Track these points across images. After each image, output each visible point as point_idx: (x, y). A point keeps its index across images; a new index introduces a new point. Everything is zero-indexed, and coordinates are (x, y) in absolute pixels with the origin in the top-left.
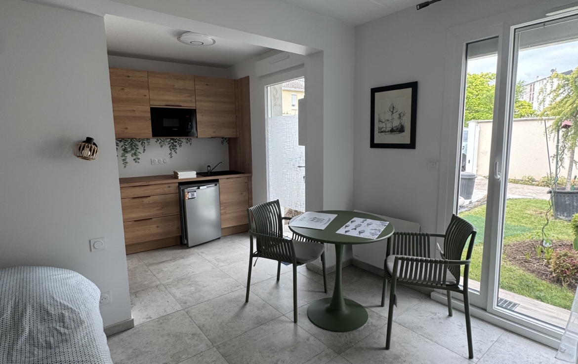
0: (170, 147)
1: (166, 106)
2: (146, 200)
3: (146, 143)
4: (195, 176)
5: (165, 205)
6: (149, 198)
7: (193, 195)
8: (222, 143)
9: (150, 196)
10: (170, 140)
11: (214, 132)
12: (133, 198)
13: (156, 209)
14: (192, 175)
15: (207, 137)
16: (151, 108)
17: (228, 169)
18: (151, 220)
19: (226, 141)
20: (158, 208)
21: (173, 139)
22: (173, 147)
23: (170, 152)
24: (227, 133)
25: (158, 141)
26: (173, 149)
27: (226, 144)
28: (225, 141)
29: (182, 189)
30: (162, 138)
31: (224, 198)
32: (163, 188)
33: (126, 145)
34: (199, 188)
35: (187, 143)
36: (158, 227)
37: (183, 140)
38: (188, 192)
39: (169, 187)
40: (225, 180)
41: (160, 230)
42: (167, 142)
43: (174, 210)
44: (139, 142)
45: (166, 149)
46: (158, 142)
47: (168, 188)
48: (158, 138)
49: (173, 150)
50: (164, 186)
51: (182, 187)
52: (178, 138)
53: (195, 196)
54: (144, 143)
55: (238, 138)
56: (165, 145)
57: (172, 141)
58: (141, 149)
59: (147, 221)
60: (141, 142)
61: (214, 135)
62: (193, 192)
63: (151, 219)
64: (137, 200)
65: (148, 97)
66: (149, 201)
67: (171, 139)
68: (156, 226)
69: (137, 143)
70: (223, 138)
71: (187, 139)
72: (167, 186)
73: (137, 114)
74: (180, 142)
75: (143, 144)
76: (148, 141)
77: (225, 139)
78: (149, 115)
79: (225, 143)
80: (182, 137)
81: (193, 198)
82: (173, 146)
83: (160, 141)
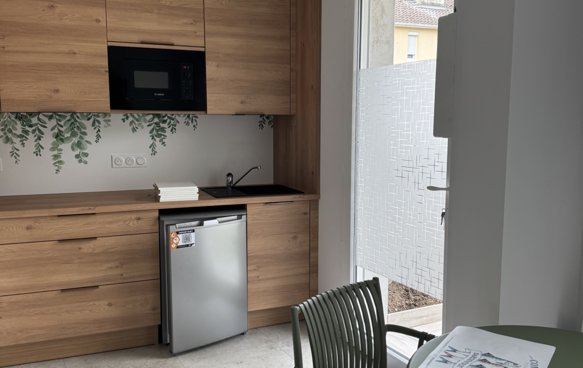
0: (151, 132)
1: (142, 43)
2: (87, 247)
3: (103, 123)
4: (195, 197)
5: (127, 257)
6: (93, 242)
7: (188, 239)
8: (261, 126)
9: (95, 238)
10: (151, 116)
11: (242, 103)
12: (61, 241)
13: (109, 265)
14: (188, 194)
15: (226, 112)
16: (110, 49)
17: (270, 181)
18: (96, 290)
19: (270, 123)
20: (113, 264)
21: (158, 116)
22: (158, 133)
23: (151, 141)
24: (270, 104)
25: (127, 118)
26: (159, 136)
27: (268, 129)
28: (267, 121)
29: (166, 223)
30: (136, 114)
31: (256, 245)
32: (125, 221)
33: (62, 127)
34: (201, 224)
35: (188, 124)
36: (110, 305)
37: (181, 117)
38: (178, 233)
39: (139, 219)
40: (261, 207)
41: (114, 312)
42: (145, 121)
43: (147, 269)
44: (89, 119)
45: (144, 136)
46: (128, 122)
47: (135, 222)
48: (129, 112)
49: (158, 139)
50: (128, 216)
51: (167, 220)
52: (169, 113)
53: (193, 241)
54: (99, 122)
55: (294, 116)
56: (142, 127)
57: (156, 120)
58: (91, 135)
59: (88, 291)
60: (92, 120)
61: (241, 108)
62: (187, 231)
63: (97, 287)
64: (68, 246)
65: (103, 24)
66: (93, 249)
67: (155, 116)
68: (106, 302)
69: (84, 122)
70: (262, 115)
71: (188, 117)
72: (133, 216)
73: (80, 60)
74: (172, 122)
75: (97, 124)
76: (107, 118)
77: (268, 118)
78: (105, 62)
79: (266, 126)
80: (179, 112)
81: (187, 246)
82: (157, 131)
83: (131, 119)
